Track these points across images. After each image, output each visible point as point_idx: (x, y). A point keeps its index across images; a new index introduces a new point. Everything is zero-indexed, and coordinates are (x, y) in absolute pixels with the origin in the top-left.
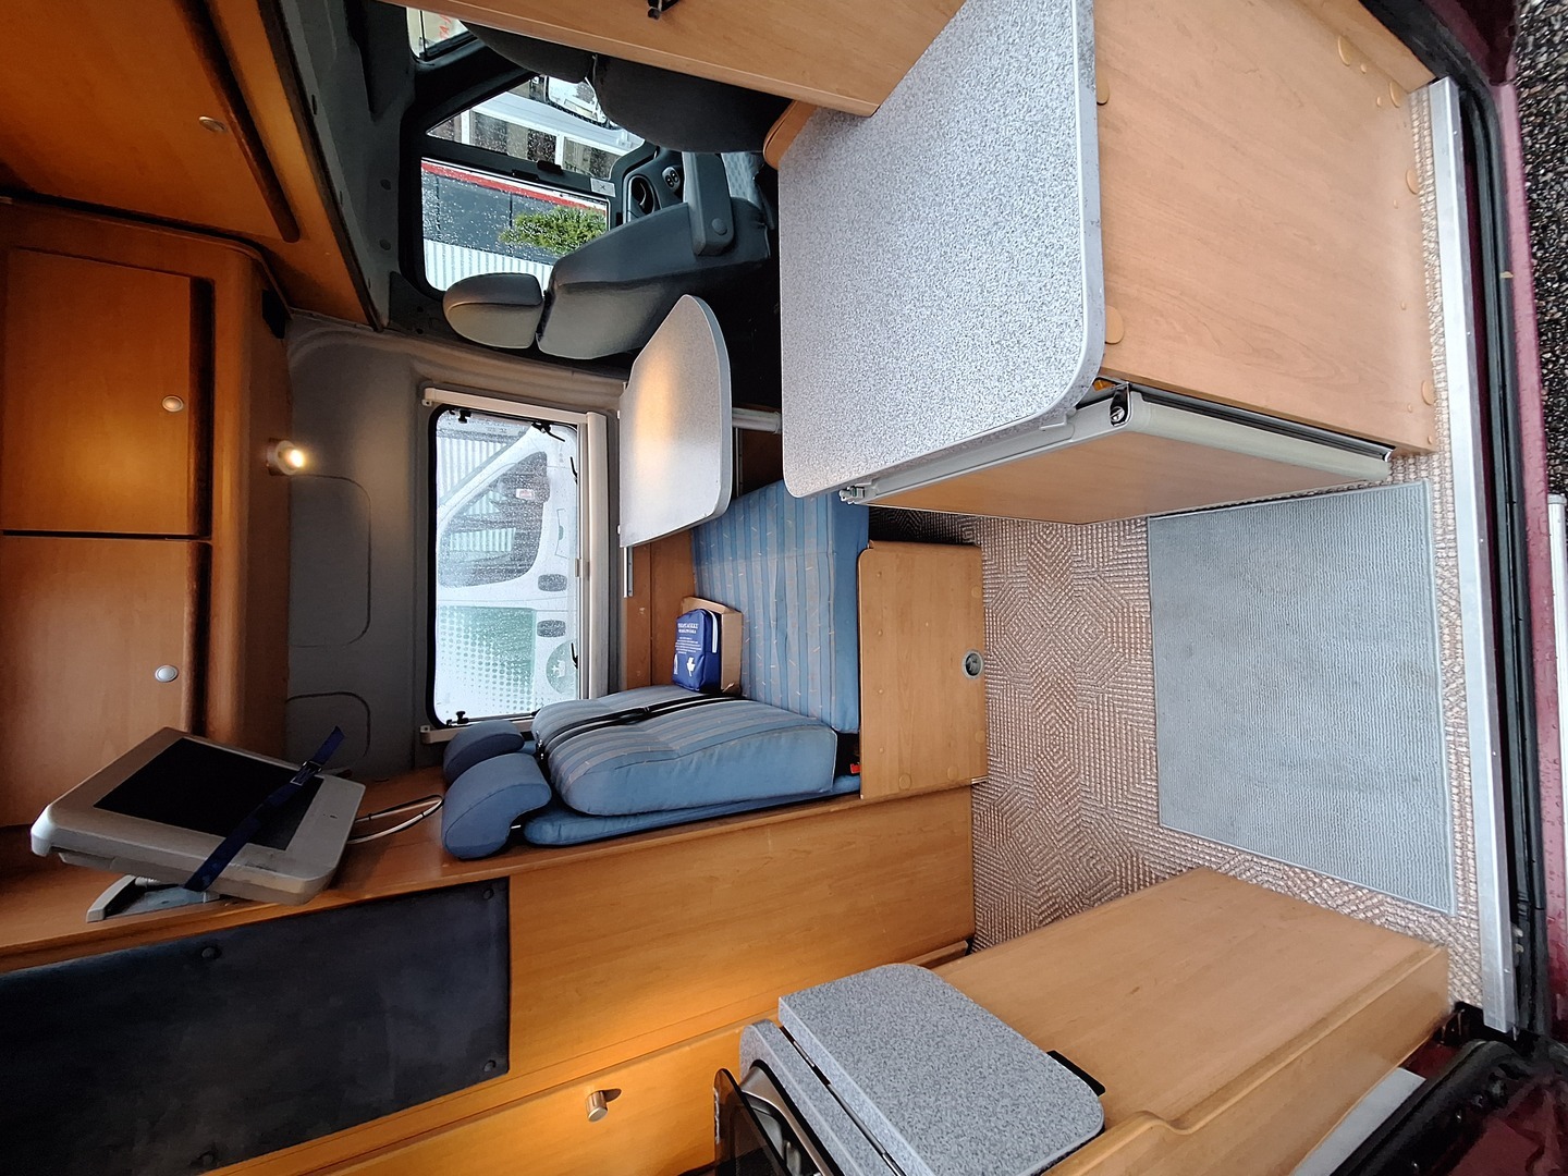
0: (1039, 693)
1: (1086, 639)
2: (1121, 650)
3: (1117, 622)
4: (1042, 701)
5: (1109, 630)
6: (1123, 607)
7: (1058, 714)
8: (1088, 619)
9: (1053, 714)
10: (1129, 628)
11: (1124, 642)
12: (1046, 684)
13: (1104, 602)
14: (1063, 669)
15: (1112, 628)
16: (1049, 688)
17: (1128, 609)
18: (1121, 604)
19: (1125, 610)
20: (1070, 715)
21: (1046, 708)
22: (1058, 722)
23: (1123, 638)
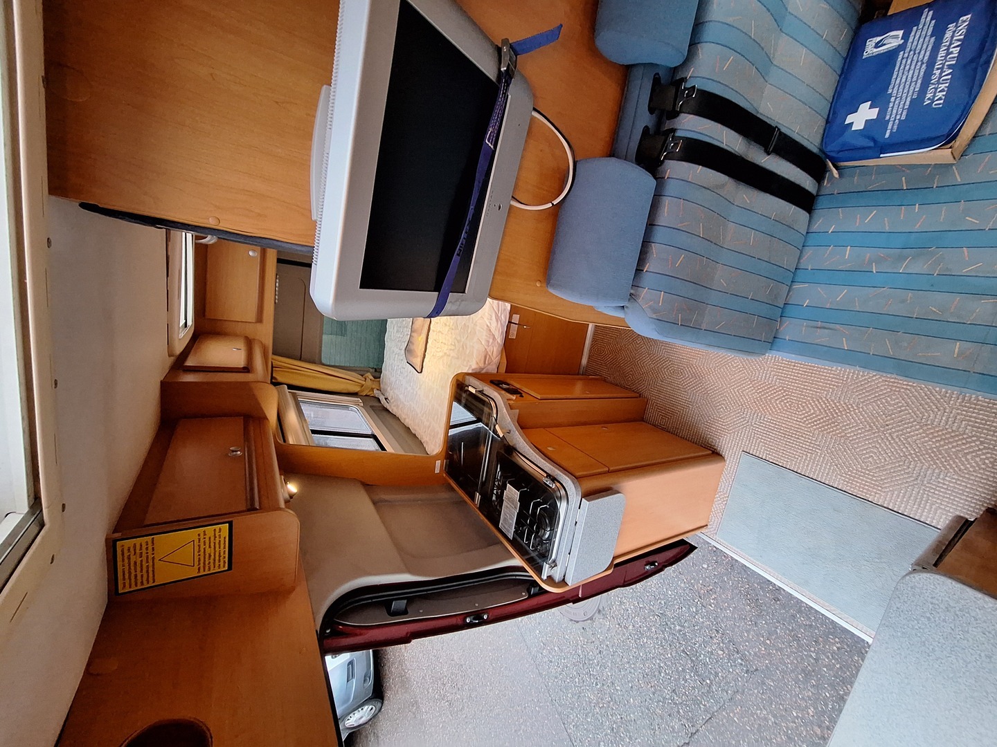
0: (830, 405)
1: (865, 454)
2: (850, 473)
3: (872, 479)
4: (824, 406)
5: (867, 472)
6: (882, 488)
7: (812, 414)
8: (881, 462)
9: (812, 411)
10: (865, 485)
11: (854, 477)
12: (836, 413)
13: (892, 478)
14: (845, 430)
15: (868, 474)
16: (833, 415)
17: (879, 490)
18: (886, 488)
19: (880, 488)
20: (810, 423)
21: (818, 407)
22: (807, 413)
23: (858, 478)
